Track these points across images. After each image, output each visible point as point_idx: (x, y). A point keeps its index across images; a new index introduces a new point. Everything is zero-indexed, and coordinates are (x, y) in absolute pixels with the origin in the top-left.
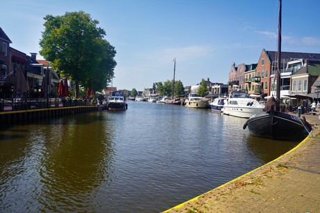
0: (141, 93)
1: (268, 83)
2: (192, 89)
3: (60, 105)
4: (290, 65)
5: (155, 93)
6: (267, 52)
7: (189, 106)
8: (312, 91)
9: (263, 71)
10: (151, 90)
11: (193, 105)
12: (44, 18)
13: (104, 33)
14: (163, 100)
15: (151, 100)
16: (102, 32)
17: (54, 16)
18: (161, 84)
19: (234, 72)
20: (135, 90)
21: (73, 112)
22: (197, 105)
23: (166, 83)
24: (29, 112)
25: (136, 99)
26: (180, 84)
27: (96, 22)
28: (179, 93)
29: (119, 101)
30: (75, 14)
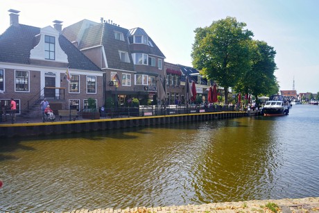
3: (200, 111)
12: (195, 32)
13: (252, 35)
16: (249, 33)
17: (202, 28)
21: (216, 118)
24: (167, 118)
29: (275, 106)
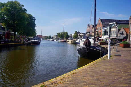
0: (52, 37)
1: (101, 32)
2: (72, 35)
3: (2, 43)
4: (110, 25)
5: (58, 37)
6: (101, 19)
7: (69, 42)
8: (118, 36)
9: (99, 27)
10: (56, 36)
11: (70, 42)
13: (26, 11)
14: (60, 40)
15: (55, 40)
16: (25, 10)
17: (2, 3)
18: (59, 33)
19: (88, 28)
20: (50, 36)
22: (72, 42)
23: (61, 33)
25: (50, 40)
26: (67, 33)
27: (23, 6)
28: (66, 37)
30: (12, 2)
